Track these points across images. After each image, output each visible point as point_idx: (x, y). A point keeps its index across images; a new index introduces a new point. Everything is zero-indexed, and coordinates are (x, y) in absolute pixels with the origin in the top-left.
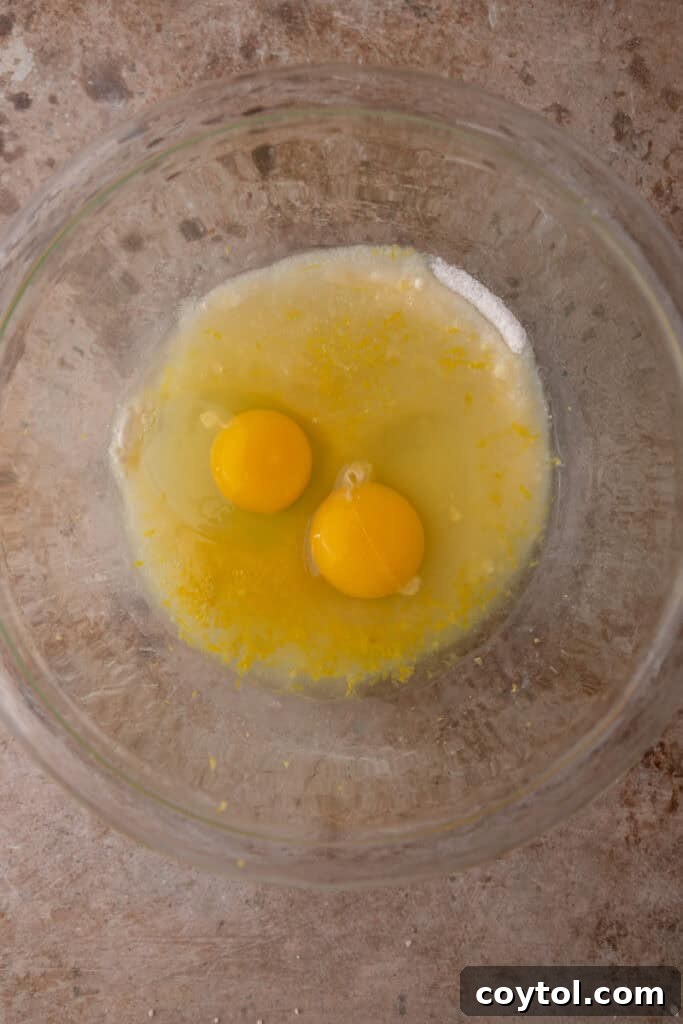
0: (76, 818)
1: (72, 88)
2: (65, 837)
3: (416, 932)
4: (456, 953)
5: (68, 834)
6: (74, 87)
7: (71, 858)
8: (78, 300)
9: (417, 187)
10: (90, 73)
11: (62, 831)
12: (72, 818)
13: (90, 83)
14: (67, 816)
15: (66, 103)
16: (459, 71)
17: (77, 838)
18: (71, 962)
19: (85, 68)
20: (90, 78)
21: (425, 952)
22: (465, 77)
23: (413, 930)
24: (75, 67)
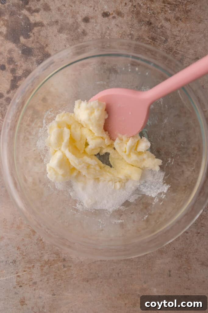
3: (174, 249)
4: (187, 257)
8: (67, 39)
18: (63, 256)
21: (177, 256)
23: (173, 249)
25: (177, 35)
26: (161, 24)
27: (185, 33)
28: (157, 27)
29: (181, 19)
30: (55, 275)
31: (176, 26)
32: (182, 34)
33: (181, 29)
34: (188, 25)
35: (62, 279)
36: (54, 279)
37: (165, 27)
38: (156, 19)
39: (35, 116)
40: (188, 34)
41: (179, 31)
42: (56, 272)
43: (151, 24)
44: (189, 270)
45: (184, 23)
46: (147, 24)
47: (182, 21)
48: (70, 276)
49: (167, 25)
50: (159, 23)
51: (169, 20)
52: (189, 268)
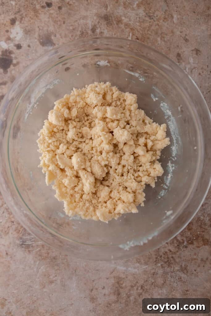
0: (34, 282)
1: (35, 42)
2: (31, 288)
5: (32, 287)
6: (36, 42)
7: (33, 295)
9: (150, 75)
10: (41, 37)
11: (30, 286)
12: (33, 282)
13: (41, 41)
14: (32, 281)
15: (33, 47)
16: (164, 37)
17: (35, 288)
19: (39, 36)
20: (41, 39)
22: (165, 39)
24: (36, 35)
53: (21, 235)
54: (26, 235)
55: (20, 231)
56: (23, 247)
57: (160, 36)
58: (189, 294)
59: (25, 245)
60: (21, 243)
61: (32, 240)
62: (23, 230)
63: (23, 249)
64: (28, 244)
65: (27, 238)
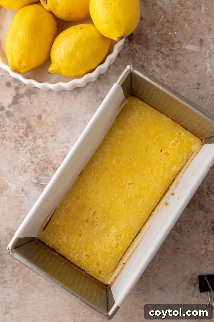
25: (165, 80)
26: (152, 69)
27: (172, 80)
28: (149, 71)
29: (170, 68)
30: (24, 278)
31: (165, 72)
32: (169, 80)
33: (169, 75)
34: (176, 73)
35: (30, 282)
36: (24, 280)
37: (155, 72)
38: (149, 64)
39: (29, 130)
40: (174, 81)
41: (167, 77)
42: (25, 275)
43: (144, 67)
44: (147, 292)
45: (172, 71)
46: (141, 67)
47: (171, 69)
48: (37, 280)
49: (157, 70)
50: (151, 68)
51: (160, 67)
52: (147, 290)
53: (38, 175)
54: (43, 176)
55: (37, 171)
56: (38, 186)
57: (188, 22)
58: (180, 252)
59: (40, 184)
60: (37, 182)
61: (47, 182)
62: (40, 171)
63: (38, 188)
64: (43, 184)
65: (43, 179)
